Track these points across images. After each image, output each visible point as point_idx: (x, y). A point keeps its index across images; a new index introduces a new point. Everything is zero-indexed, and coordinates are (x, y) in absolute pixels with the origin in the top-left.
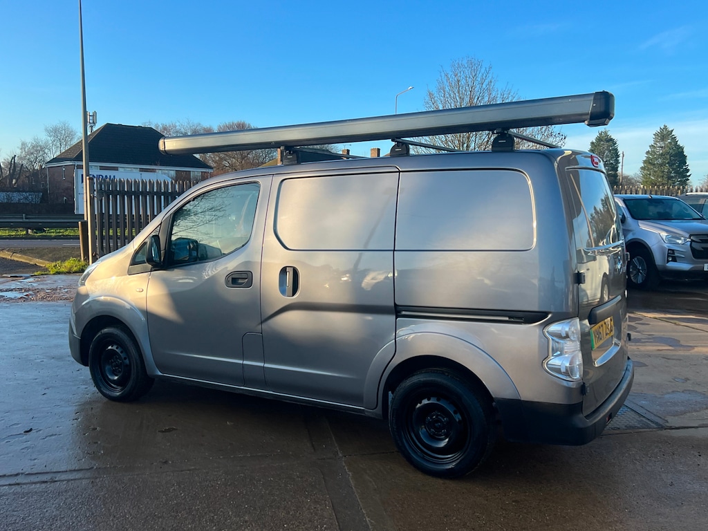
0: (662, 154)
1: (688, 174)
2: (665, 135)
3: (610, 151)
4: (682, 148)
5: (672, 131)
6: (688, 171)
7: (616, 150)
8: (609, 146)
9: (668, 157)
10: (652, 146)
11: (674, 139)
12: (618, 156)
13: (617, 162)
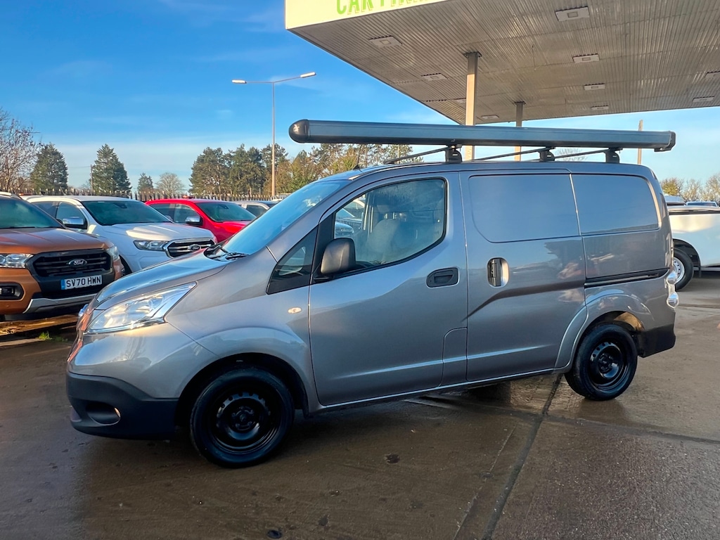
0: (106, 169)
1: (130, 187)
2: (106, 153)
3: (57, 164)
4: (122, 165)
5: (112, 150)
6: (129, 184)
7: (63, 162)
8: (55, 159)
9: (112, 172)
10: (96, 162)
11: (114, 157)
12: (66, 169)
13: (66, 174)
